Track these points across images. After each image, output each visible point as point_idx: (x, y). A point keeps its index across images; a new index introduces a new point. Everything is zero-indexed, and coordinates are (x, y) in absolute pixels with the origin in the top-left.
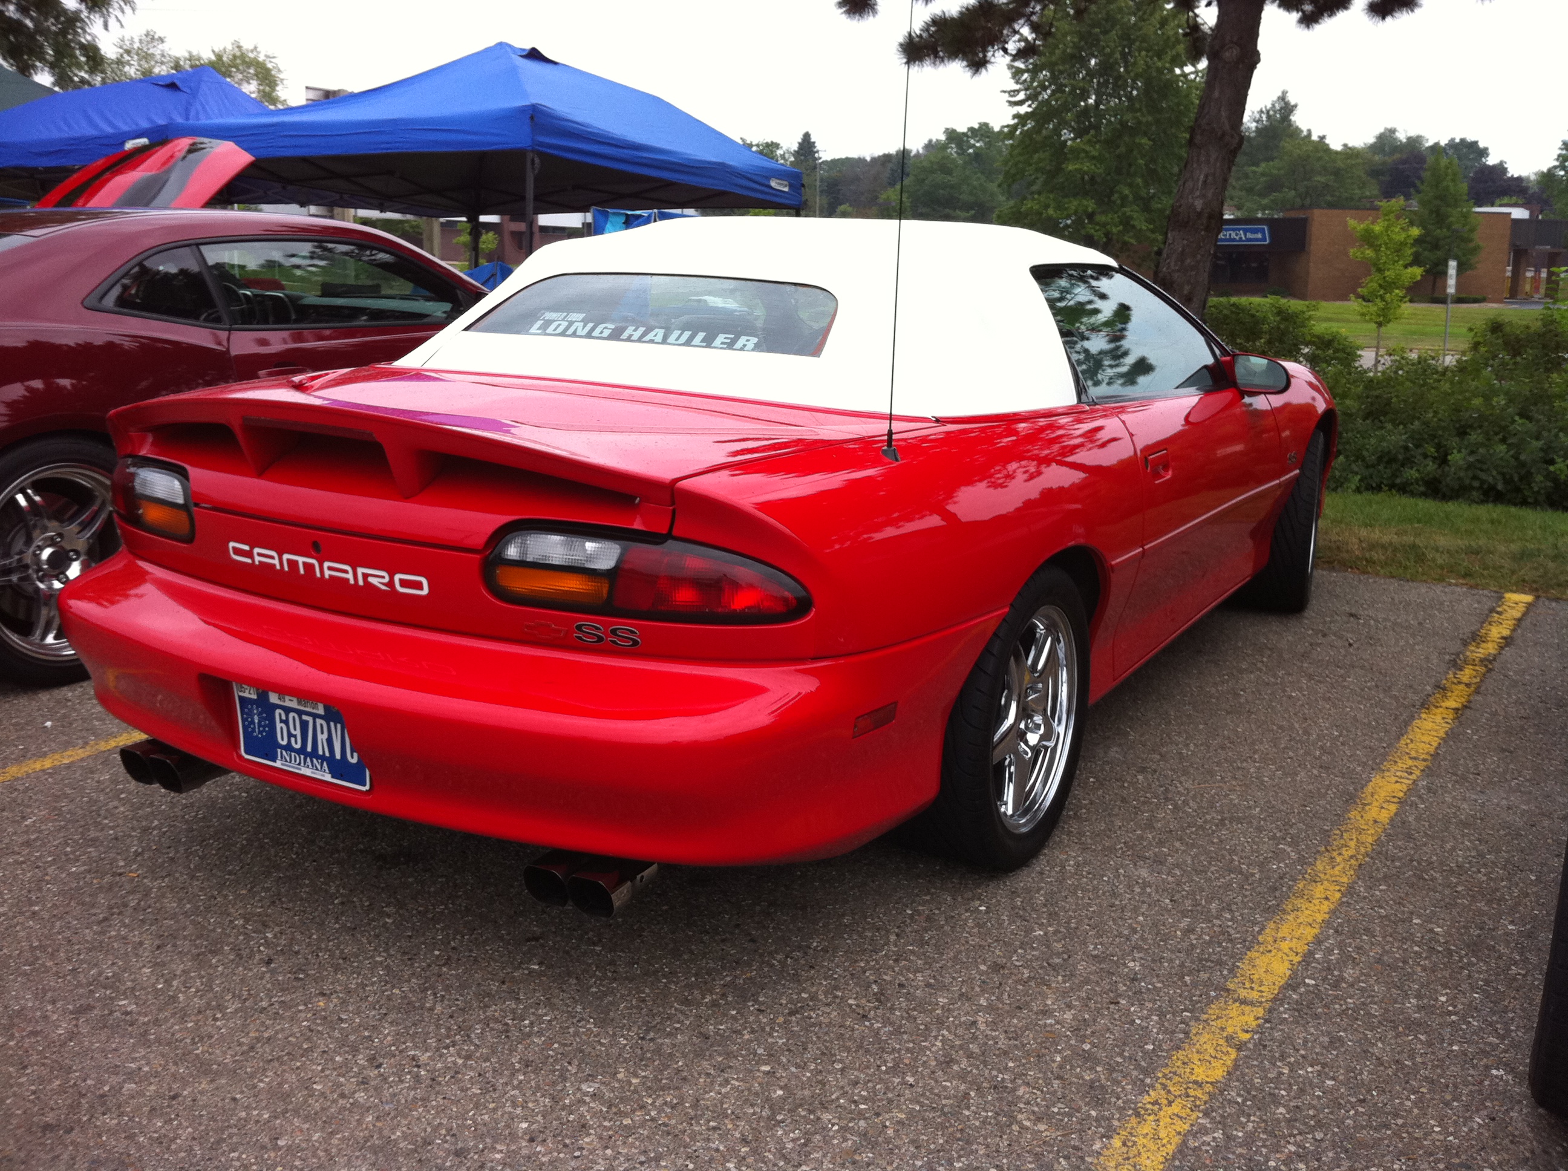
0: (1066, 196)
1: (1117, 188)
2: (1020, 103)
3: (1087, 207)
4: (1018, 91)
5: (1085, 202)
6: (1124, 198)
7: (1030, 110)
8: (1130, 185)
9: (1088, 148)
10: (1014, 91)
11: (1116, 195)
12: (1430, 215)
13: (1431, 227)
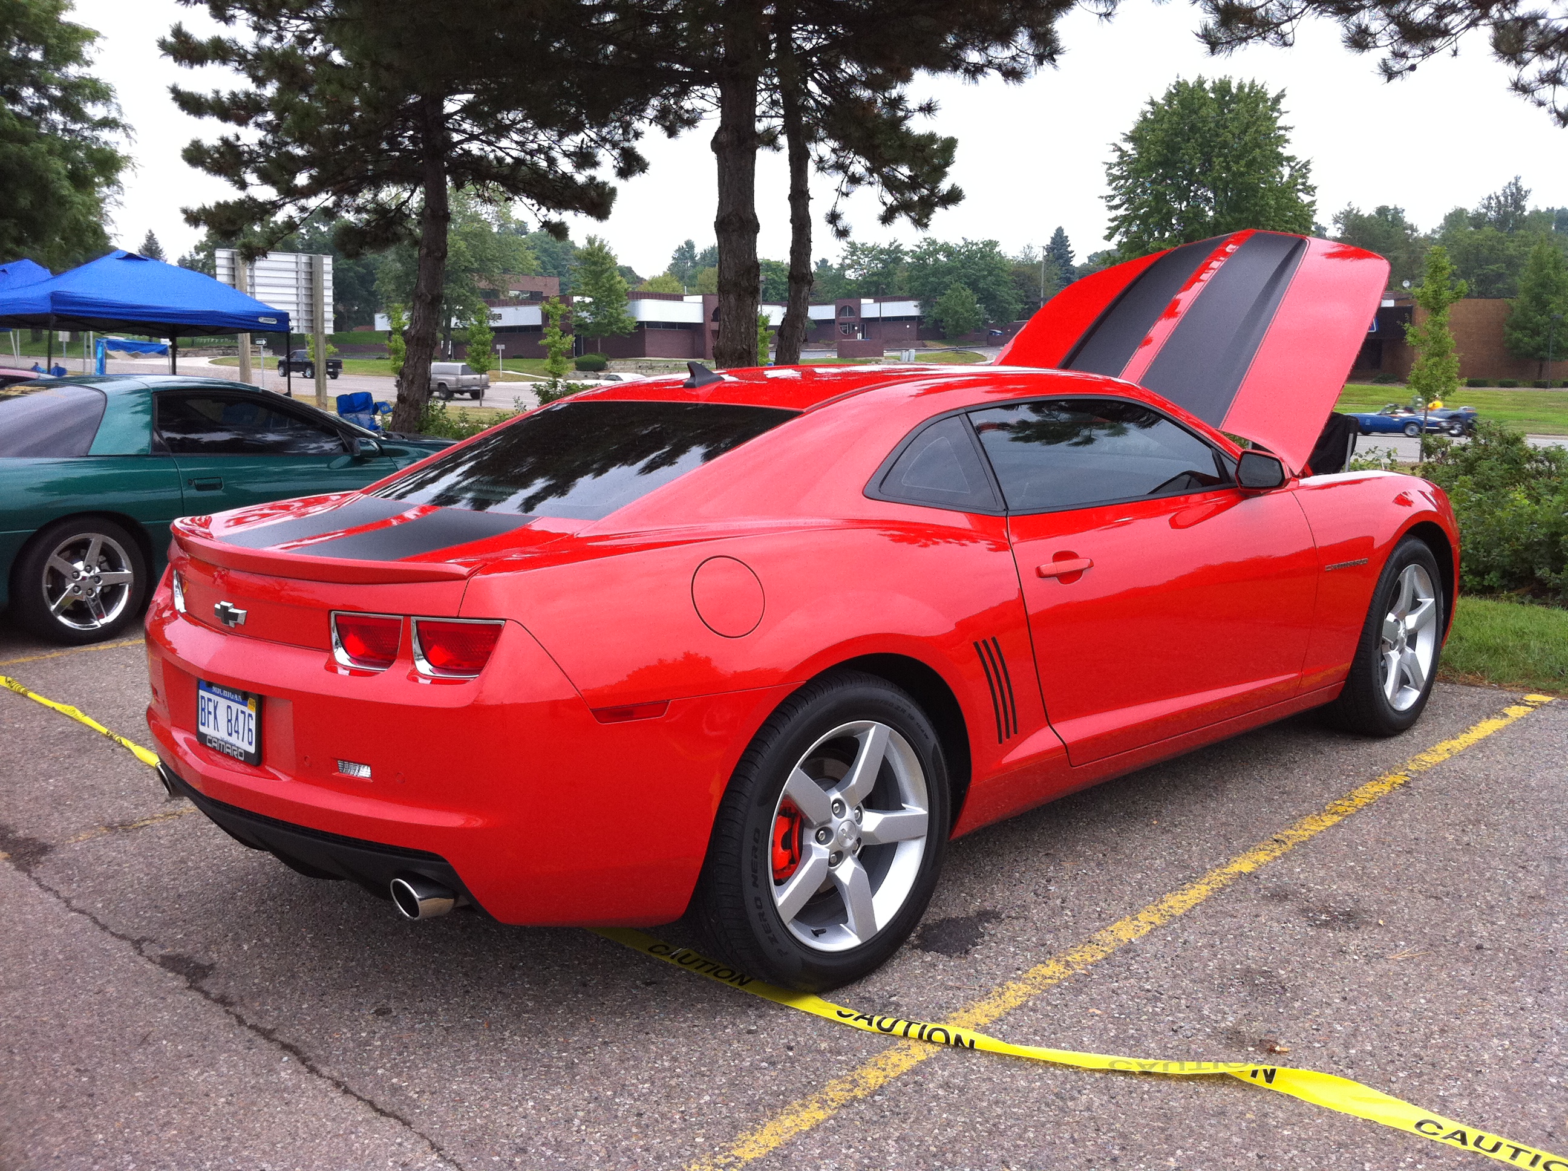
12: (1531, 301)
13: (1532, 314)
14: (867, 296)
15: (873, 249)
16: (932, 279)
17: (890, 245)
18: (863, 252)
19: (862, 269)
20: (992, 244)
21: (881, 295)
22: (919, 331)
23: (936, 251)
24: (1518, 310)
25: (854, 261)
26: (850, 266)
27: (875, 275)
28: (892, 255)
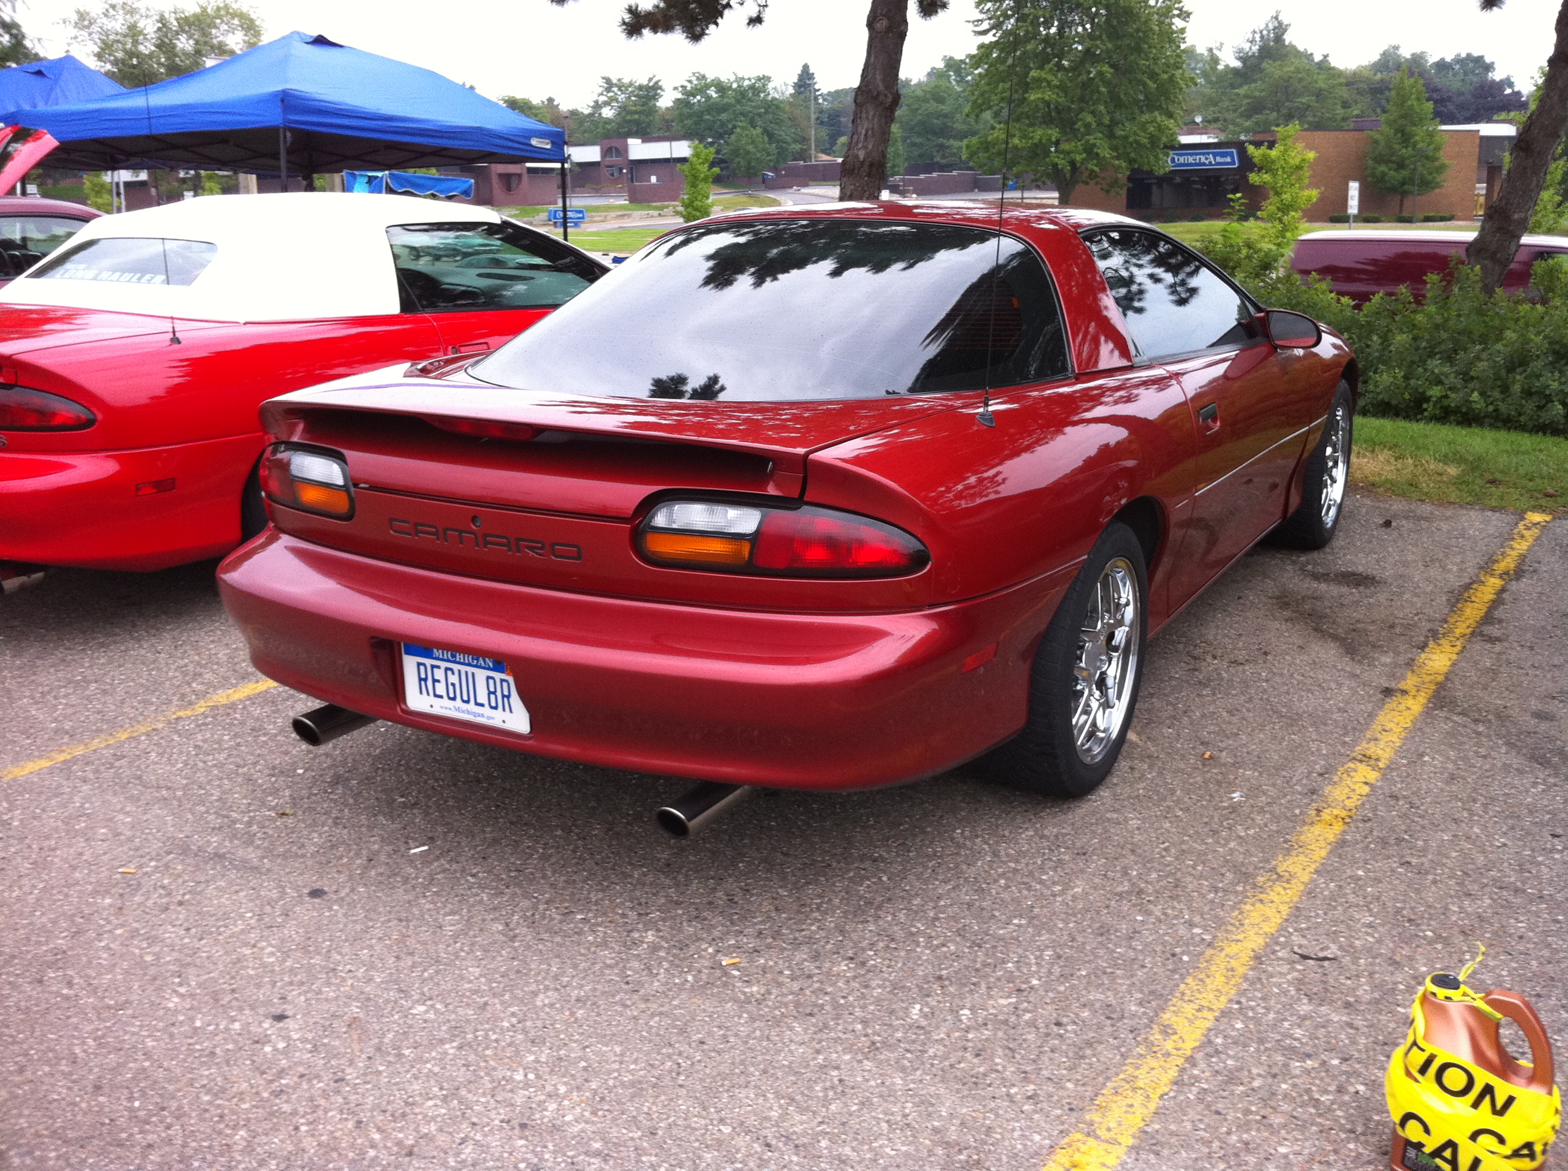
0: (1032, 125)
1: (1080, 116)
2: (984, 33)
3: (1051, 136)
4: (982, 21)
5: (1050, 132)
6: (1087, 126)
7: (994, 39)
8: (1093, 113)
9: (1050, 77)
10: (978, 21)
11: (1080, 123)
12: (1395, 134)
13: (1397, 147)
14: (632, 135)
15: (631, 85)
18: (619, 88)
19: (619, 107)
20: (766, 79)
21: (645, 134)
23: (707, 87)
24: (1383, 143)
25: (610, 98)
26: (606, 104)
27: (636, 112)
28: (651, 91)
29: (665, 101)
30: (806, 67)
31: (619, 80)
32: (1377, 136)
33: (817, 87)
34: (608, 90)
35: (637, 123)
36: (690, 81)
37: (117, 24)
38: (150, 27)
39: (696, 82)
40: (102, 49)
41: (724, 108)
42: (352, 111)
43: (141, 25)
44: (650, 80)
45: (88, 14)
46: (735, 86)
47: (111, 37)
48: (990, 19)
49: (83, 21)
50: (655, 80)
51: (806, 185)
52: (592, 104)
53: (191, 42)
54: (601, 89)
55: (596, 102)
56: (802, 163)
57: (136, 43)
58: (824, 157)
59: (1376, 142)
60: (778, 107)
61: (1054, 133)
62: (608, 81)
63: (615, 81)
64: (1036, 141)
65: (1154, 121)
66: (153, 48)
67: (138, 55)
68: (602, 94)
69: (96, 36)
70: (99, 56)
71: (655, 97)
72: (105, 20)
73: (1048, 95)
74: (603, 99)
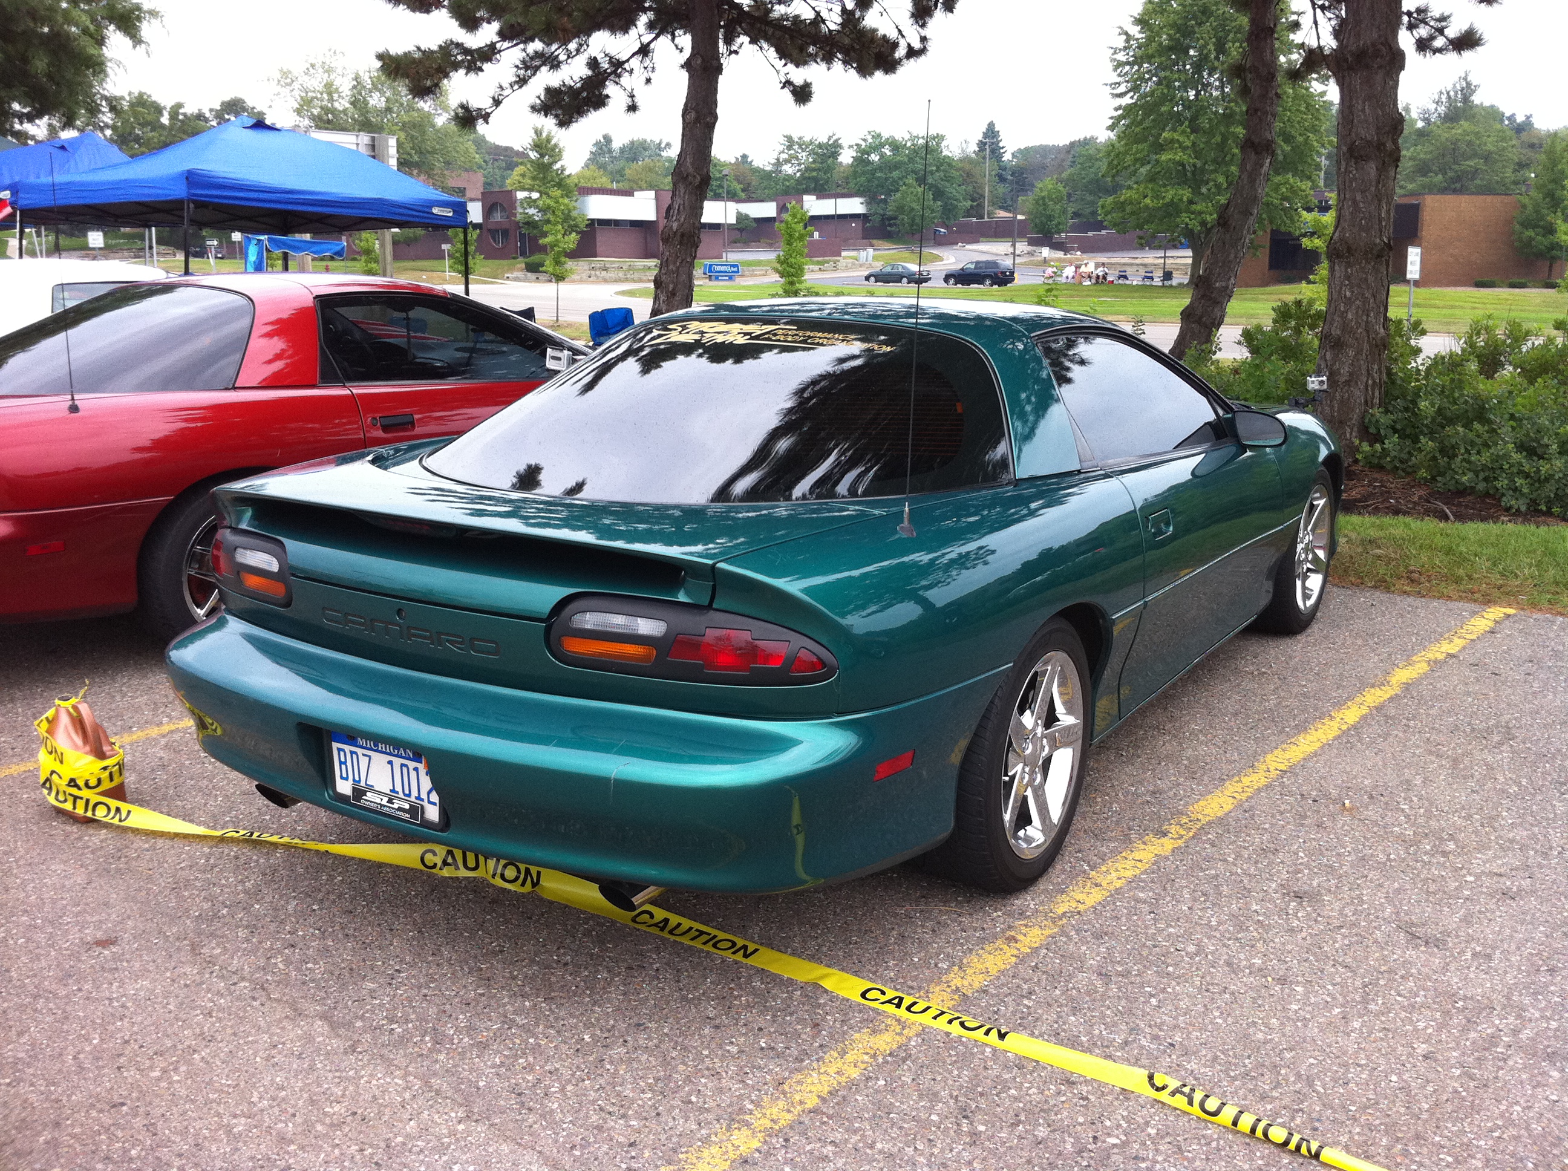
0: (1164, 185)
1: (1213, 177)
2: (1122, 95)
3: (1182, 196)
4: (1119, 84)
5: (1181, 192)
6: (1219, 186)
7: (1132, 101)
8: (1225, 173)
9: (1182, 139)
10: (1116, 84)
11: (1211, 184)
12: (1544, 199)
13: (1545, 211)
14: (807, 191)
15: (811, 143)
16: (879, 175)
17: (829, 139)
18: (800, 146)
19: (799, 165)
20: (940, 138)
21: (822, 191)
22: (864, 229)
23: (882, 145)
24: (1530, 208)
25: (790, 155)
26: (787, 161)
27: (814, 170)
28: (831, 150)
29: (846, 157)
30: (991, 125)
31: (800, 138)
32: (1526, 200)
33: (1001, 145)
34: (789, 148)
35: (815, 180)
36: (864, 140)
37: (315, 83)
38: (345, 86)
39: (870, 141)
40: (302, 106)
41: (896, 166)
42: (254, 186)
43: (337, 83)
44: (830, 138)
45: (290, 72)
46: (909, 144)
47: (310, 94)
48: (1127, 82)
49: (286, 78)
50: (835, 138)
51: (976, 241)
52: (774, 161)
53: (383, 99)
54: (781, 148)
55: (778, 159)
56: (974, 220)
57: (331, 100)
58: (1002, 214)
59: (1524, 206)
60: (949, 165)
61: (1186, 194)
62: (789, 139)
63: (796, 140)
64: (1167, 200)
65: (1287, 182)
66: (348, 105)
67: (333, 111)
68: (783, 152)
69: (296, 93)
70: (299, 112)
71: (835, 155)
72: (306, 78)
73: (1179, 156)
74: (784, 156)
